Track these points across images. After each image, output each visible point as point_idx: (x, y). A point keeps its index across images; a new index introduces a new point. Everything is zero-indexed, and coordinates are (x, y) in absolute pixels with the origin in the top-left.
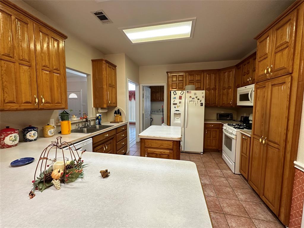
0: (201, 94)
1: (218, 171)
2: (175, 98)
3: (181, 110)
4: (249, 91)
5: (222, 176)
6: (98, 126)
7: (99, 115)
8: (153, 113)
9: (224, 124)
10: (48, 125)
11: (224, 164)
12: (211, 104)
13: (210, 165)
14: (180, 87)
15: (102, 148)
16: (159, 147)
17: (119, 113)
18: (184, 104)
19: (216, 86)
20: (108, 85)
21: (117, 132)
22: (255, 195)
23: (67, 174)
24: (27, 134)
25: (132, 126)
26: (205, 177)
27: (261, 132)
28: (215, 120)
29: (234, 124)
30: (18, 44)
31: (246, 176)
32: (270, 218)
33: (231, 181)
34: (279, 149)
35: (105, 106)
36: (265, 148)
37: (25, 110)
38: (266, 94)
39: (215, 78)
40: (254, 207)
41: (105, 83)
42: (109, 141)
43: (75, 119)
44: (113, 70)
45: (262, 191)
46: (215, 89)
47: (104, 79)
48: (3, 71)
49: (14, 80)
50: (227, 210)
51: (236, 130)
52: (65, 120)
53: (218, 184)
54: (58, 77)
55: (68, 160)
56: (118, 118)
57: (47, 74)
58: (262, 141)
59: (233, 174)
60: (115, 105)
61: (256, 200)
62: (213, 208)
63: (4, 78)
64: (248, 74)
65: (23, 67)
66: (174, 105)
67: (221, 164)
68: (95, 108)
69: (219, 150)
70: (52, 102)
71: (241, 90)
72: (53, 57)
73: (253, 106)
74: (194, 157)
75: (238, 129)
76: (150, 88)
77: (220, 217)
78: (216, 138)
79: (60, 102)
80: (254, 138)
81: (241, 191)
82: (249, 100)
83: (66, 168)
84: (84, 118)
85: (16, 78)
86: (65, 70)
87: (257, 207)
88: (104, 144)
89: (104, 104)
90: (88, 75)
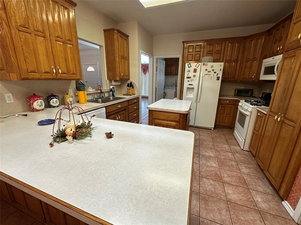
0: (219, 67)
1: (226, 146)
2: (189, 71)
3: (195, 83)
4: (276, 63)
5: (229, 151)
6: (111, 98)
7: (113, 87)
8: (167, 87)
9: (241, 101)
10: (67, 94)
11: (234, 141)
12: (229, 78)
13: (219, 141)
14: (196, 59)
15: (115, 117)
16: (166, 118)
17: (132, 86)
18: (198, 78)
19: (238, 57)
20: (120, 57)
21: (129, 104)
22: (259, 170)
23: (77, 132)
24: (50, 101)
25: (145, 100)
26: (211, 150)
27: (279, 109)
28: (232, 96)
29: (252, 101)
30: (31, 13)
31: (254, 153)
32: (270, 191)
33: (237, 156)
34: (294, 127)
35: (118, 78)
36: (280, 126)
37: (45, 79)
38: (294, 65)
39: (239, 48)
40: (256, 181)
41: (117, 55)
42: (122, 112)
43: (91, 90)
44: (125, 41)
45: (267, 168)
46: (236, 61)
47: (117, 51)
48: (22, 42)
49: (33, 51)
50: (227, 179)
51: (252, 106)
52: (82, 91)
53: (223, 157)
54: (71, 48)
55: (79, 122)
56: (131, 91)
57: (61, 45)
58: (277, 118)
59: (241, 150)
60: (127, 78)
61: (260, 175)
62: (213, 176)
63: (24, 48)
64: (279, 41)
65: (39, 38)
66: (187, 78)
67: (231, 141)
68: (109, 80)
69: (232, 127)
70: (68, 73)
71: (268, 62)
72: (65, 27)
73: (275, 80)
74: (204, 132)
75: (255, 106)
76: (165, 61)
77: (219, 184)
78: (230, 115)
79: (75, 73)
80: (269, 115)
81: (246, 165)
82: (274, 74)
83: (77, 128)
84: (98, 90)
85: (34, 49)
86: (78, 41)
87: (258, 180)
88: (116, 114)
89: (117, 76)
90: (101, 46)
